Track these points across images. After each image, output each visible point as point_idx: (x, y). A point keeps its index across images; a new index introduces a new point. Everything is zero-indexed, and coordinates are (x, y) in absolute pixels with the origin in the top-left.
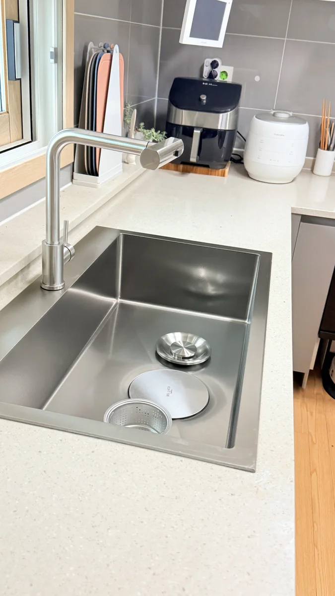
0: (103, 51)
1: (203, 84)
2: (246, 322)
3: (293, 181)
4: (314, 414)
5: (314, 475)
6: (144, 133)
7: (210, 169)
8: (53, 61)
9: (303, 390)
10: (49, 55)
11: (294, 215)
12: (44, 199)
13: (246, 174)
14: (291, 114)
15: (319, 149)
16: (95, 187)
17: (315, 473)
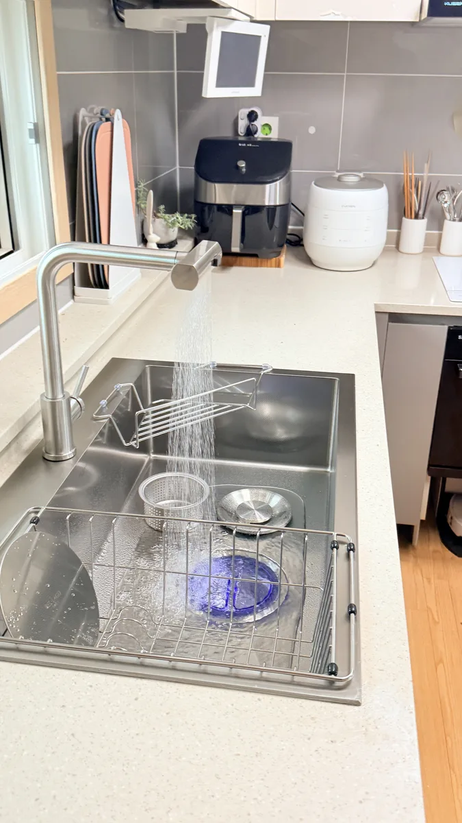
0: (101, 119)
1: (240, 145)
2: (329, 470)
3: (373, 265)
4: (432, 581)
5: (440, 666)
6: (165, 220)
7: (259, 260)
8: (33, 141)
9: (414, 548)
10: (27, 133)
11: (379, 315)
12: (38, 328)
13: (309, 261)
14: (361, 175)
15: (404, 218)
16: (106, 303)
17: (441, 665)
